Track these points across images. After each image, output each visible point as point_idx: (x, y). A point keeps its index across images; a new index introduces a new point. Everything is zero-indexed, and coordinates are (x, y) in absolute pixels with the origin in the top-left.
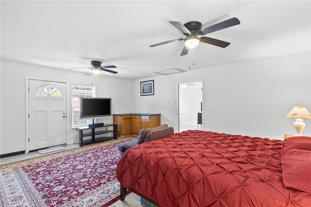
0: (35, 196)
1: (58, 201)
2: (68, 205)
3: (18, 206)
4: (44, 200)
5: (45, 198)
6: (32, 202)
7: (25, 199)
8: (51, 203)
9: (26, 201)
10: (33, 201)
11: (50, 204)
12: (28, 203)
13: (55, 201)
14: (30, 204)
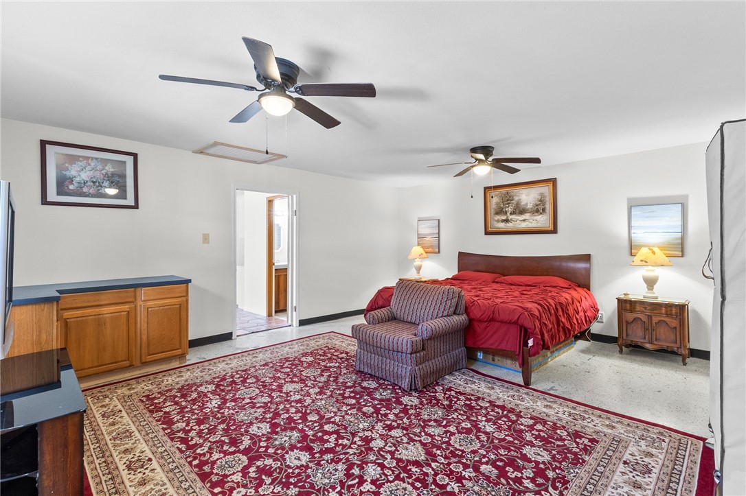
0: (587, 480)
1: (575, 438)
2: (575, 425)
3: (634, 487)
4: (587, 458)
5: (581, 461)
6: (607, 473)
7: (610, 489)
8: (585, 445)
9: (612, 484)
10: (602, 473)
11: (589, 446)
12: (615, 477)
13: (577, 443)
14: (613, 471)
